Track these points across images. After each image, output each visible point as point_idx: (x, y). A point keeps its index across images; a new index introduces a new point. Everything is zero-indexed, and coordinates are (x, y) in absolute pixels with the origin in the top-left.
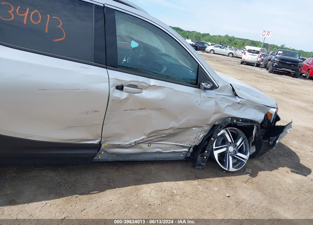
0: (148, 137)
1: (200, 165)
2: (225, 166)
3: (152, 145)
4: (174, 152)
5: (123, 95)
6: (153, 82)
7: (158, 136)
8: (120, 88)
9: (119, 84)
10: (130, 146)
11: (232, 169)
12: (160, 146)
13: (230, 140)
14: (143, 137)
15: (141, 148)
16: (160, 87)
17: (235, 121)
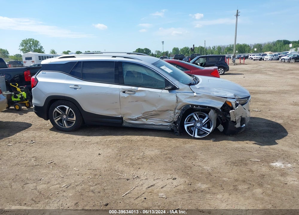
0: (143, 115)
2: (192, 134)
3: (148, 120)
5: (125, 95)
6: (140, 88)
7: (149, 115)
8: (124, 92)
9: (124, 91)
10: (135, 120)
11: (196, 136)
12: (153, 121)
13: (196, 119)
14: (141, 115)
15: (142, 121)
17: (195, 107)
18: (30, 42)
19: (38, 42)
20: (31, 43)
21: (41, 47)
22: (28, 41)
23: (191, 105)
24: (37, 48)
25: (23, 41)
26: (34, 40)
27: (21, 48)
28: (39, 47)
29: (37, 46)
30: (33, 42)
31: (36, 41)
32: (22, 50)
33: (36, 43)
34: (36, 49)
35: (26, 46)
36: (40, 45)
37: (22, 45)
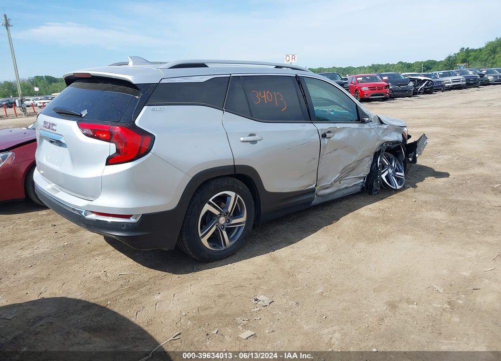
0: (341, 175)
1: (376, 190)
2: (393, 186)
3: (342, 182)
4: (355, 185)
7: (346, 172)
8: (324, 135)
9: (323, 132)
12: (346, 181)
13: (387, 164)
14: (338, 175)
15: (336, 186)
16: (344, 128)
17: (388, 145)
23: (386, 142)
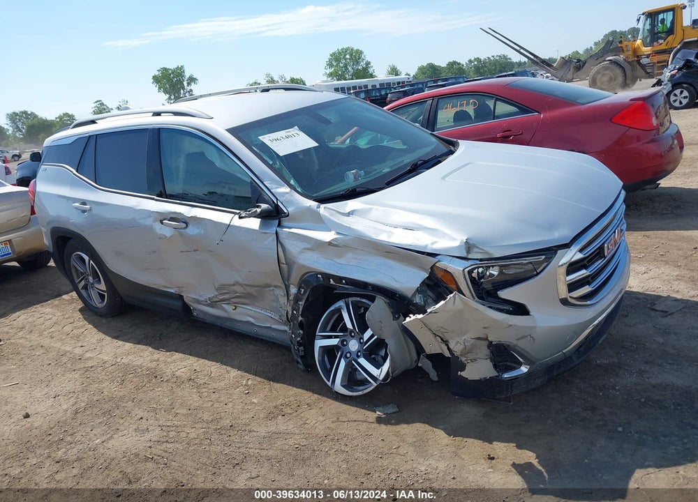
3: (238, 309)
9: (161, 217)
12: (249, 312)
13: (349, 327)
15: (225, 310)
17: (332, 282)
18: (345, 56)
19: (361, 52)
20: (348, 56)
21: (368, 63)
22: (340, 53)
23: (324, 275)
24: (360, 68)
25: (331, 55)
26: (352, 49)
27: (328, 71)
28: (363, 64)
29: (358, 63)
30: (351, 55)
31: (357, 50)
32: (330, 75)
33: (356, 56)
34: (357, 69)
35: (337, 66)
36: (364, 60)
37: (330, 65)
